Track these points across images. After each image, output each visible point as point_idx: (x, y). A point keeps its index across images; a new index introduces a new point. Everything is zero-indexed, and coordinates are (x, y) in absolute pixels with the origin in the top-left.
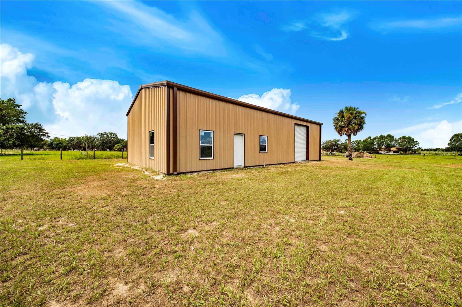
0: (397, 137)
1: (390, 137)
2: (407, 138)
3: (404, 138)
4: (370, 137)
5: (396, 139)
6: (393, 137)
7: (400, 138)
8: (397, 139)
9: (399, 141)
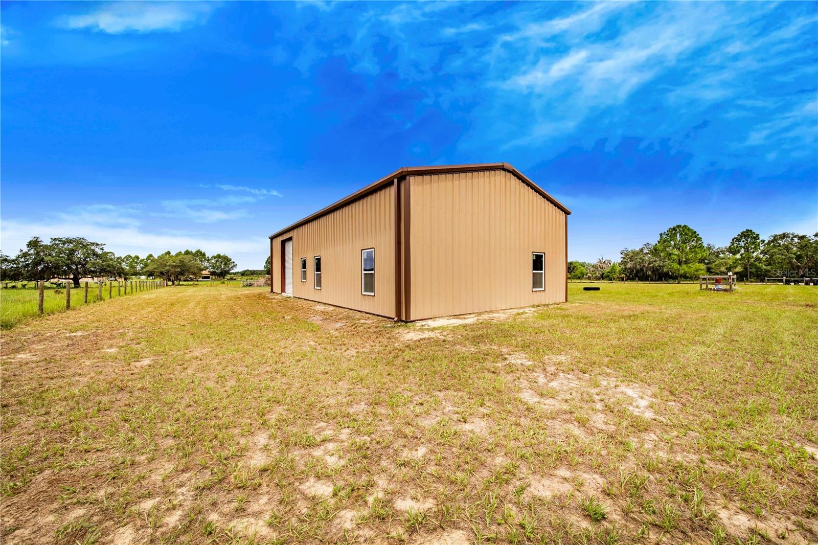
0: (209, 255)
1: (200, 254)
2: (222, 257)
3: (219, 256)
4: (169, 253)
5: (208, 257)
6: (204, 255)
7: (215, 257)
8: (210, 258)
9: (213, 261)
